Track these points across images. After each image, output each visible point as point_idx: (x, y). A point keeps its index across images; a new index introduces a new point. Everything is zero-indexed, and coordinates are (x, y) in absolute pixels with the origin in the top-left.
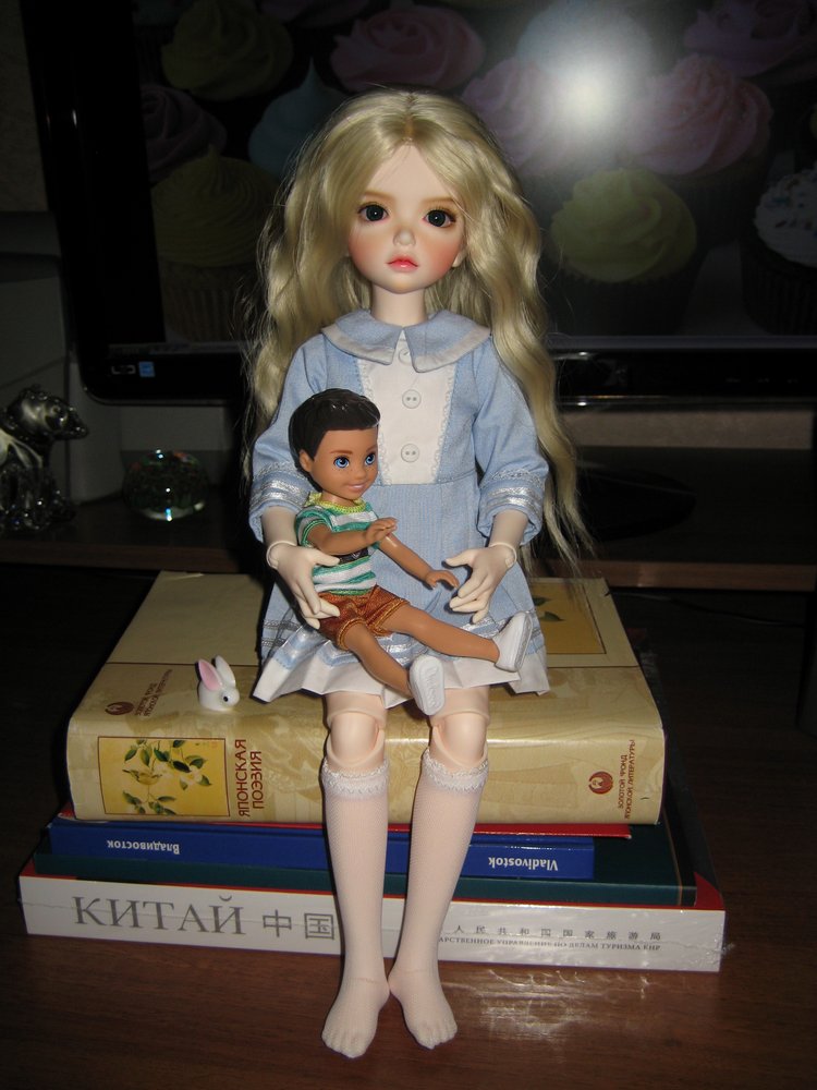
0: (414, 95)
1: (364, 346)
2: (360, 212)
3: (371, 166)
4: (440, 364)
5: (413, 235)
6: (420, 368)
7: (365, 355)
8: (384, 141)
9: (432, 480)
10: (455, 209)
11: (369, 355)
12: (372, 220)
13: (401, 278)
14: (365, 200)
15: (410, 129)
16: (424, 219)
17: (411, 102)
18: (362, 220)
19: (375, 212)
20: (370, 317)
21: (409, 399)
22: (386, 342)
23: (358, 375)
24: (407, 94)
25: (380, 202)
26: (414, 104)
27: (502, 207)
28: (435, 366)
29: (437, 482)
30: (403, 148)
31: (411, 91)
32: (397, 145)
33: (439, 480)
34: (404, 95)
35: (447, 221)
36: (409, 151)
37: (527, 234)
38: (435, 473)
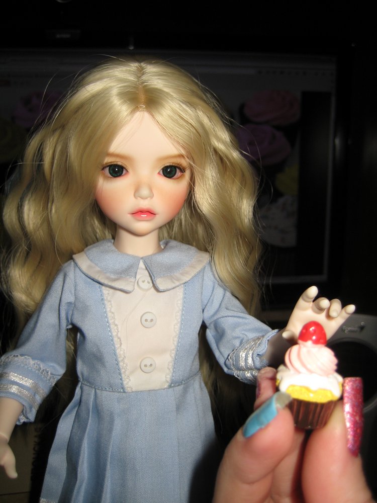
0: (143, 64)
1: (108, 275)
2: (103, 169)
3: (111, 131)
4: (177, 283)
5: (151, 190)
6: (161, 288)
7: (110, 284)
8: (121, 108)
9: (166, 386)
10: (184, 162)
11: (113, 284)
12: (115, 177)
13: (142, 225)
14: (108, 160)
15: (142, 97)
16: (159, 173)
17: (141, 72)
18: (106, 178)
19: (117, 171)
20: (113, 248)
21: (146, 320)
22: (128, 271)
23: (102, 299)
24: (136, 64)
25: (120, 162)
26: (143, 74)
27: (222, 161)
28: (174, 285)
29: (170, 387)
30: (138, 114)
31: (139, 61)
32: (133, 112)
33: (173, 384)
34: (134, 66)
35: (178, 173)
36: (142, 117)
37: (243, 182)
38: (169, 380)
